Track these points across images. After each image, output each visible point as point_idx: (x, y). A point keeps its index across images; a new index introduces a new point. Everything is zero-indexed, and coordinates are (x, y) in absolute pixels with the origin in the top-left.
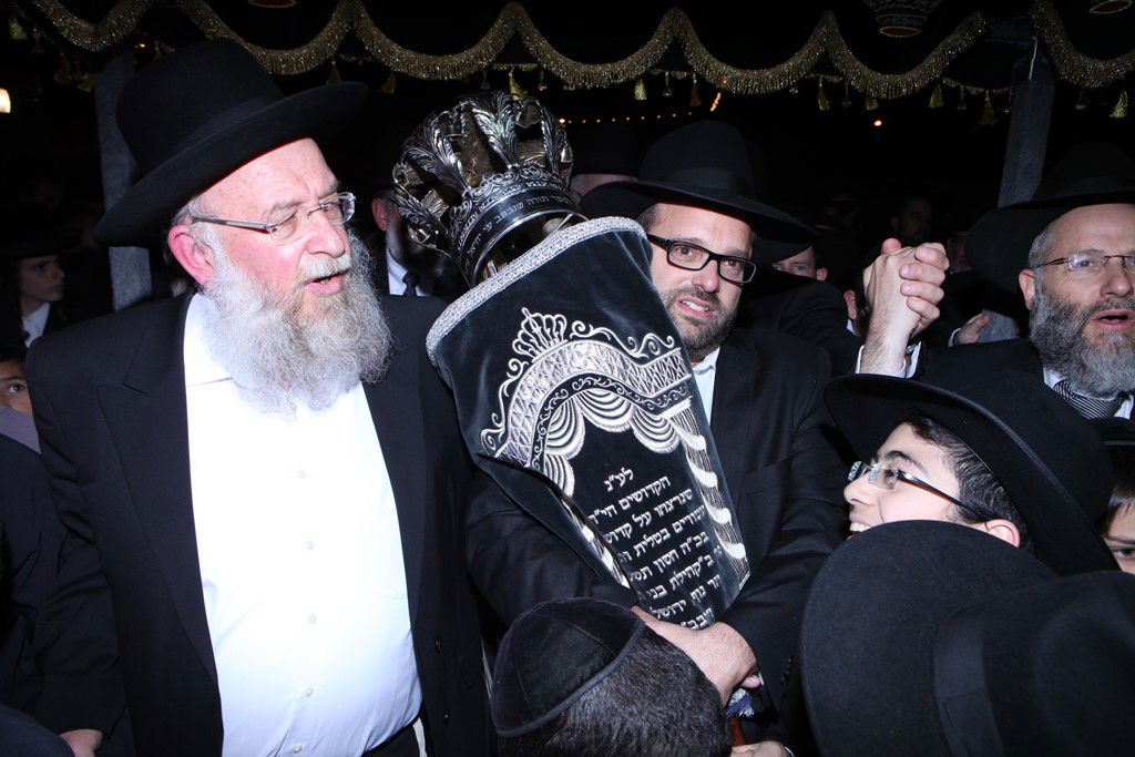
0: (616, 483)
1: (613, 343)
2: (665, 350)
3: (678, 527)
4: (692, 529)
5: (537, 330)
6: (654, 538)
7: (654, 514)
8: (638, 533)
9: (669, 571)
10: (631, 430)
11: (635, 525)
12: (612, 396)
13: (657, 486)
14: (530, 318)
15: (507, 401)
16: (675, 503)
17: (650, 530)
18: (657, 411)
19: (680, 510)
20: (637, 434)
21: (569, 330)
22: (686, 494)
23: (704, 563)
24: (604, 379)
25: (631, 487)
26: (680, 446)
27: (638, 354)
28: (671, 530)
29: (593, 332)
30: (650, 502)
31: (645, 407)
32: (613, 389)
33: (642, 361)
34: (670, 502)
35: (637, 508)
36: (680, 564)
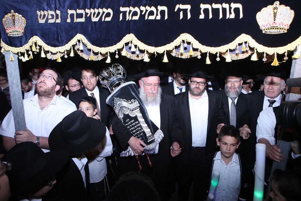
0: (127, 121)
1: (126, 101)
2: (135, 102)
3: (136, 127)
4: (138, 127)
5: (116, 100)
6: (133, 128)
7: (132, 125)
8: (130, 128)
9: (135, 133)
10: (128, 114)
11: (130, 127)
12: (126, 109)
13: (132, 121)
14: (115, 98)
15: (115, 109)
16: (135, 123)
17: (132, 127)
18: (133, 111)
19: (136, 124)
20: (129, 114)
21: (120, 100)
22: (137, 122)
23: (140, 132)
24: (125, 107)
25: (129, 121)
26: (136, 116)
27: (130, 103)
28: (135, 127)
29: (123, 100)
30: (132, 123)
31: (131, 110)
32: (126, 108)
33: (131, 104)
34: (134, 123)
35: (130, 124)
36: (136, 132)
